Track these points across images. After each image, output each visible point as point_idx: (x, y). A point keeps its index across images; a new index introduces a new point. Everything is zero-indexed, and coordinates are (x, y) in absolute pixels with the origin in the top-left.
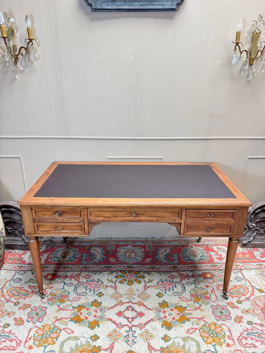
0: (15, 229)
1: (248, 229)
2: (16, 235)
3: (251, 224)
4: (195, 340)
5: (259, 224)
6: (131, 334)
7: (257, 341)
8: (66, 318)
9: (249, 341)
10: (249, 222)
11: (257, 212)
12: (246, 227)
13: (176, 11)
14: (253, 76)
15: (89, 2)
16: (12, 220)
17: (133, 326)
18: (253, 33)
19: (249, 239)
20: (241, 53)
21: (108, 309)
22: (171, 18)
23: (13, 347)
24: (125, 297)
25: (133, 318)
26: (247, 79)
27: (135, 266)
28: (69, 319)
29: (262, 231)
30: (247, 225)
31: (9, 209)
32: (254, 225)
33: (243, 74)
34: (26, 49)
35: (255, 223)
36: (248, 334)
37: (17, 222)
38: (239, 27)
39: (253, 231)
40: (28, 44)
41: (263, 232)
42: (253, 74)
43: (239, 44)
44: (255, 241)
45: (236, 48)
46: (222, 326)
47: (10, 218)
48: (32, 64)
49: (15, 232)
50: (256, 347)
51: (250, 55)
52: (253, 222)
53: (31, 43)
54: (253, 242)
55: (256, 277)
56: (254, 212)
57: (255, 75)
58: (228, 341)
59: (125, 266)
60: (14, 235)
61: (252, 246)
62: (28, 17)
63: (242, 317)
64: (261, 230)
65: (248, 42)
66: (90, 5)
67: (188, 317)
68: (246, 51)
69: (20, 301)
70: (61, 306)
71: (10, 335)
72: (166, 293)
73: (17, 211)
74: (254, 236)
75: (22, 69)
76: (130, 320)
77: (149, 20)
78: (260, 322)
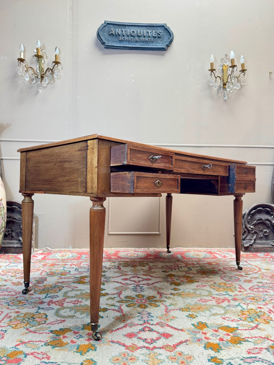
0: (12, 231)
1: (247, 232)
2: (12, 237)
3: (249, 226)
4: (205, 290)
5: (257, 227)
6: (138, 288)
7: (269, 289)
8: (68, 282)
9: (261, 290)
10: (247, 223)
11: (252, 212)
12: (245, 230)
13: (166, 50)
14: (228, 97)
15: (104, 41)
16: (12, 220)
17: (140, 284)
18: (223, 66)
19: (250, 242)
20: (216, 78)
21: (113, 278)
22: (163, 55)
23: (12, 294)
24: (129, 272)
25: (139, 281)
26: (224, 99)
27: (138, 260)
28: (72, 282)
29: (262, 234)
30: (246, 228)
31: (11, 207)
32: (252, 227)
33: (220, 95)
34: (52, 70)
35: (252, 225)
36: (259, 287)
37: (17, 221)
38: (212, 60)
39: (252, 233)
40: (54, 66)
41: (262, 236)
42: (228, 95)
43: (214, 71)
44: (256, 245)
45: (211, 74)
46: (232, 284)
47: (10, 217)
48: (54, 82)
49: (11, 234)
50: (268, 292)
51: (223, 81)
52: (251, 225)
53: (57, 65)
54: (255, 246)
55: (262, 264)
56: (249, 214)
57: (229, 95)
58: (239, 290)
59: (128, 260)
60: (10, 237)
61: (255, 250)
62: (57, 48)
63: (251, 280)
64: (260, 234)
65: (220, 72)
66: (103, 43)
67: (197, 280)
68: (220, 77)
69: (17, 275)
70: (62, 277)
71: (8, 289)
72: (172, 271)
73: (19, 209)
74: (254, 239)
75: (46, 85)
76: (137, 282)
77: (146, 56)
78: (270, 282)
